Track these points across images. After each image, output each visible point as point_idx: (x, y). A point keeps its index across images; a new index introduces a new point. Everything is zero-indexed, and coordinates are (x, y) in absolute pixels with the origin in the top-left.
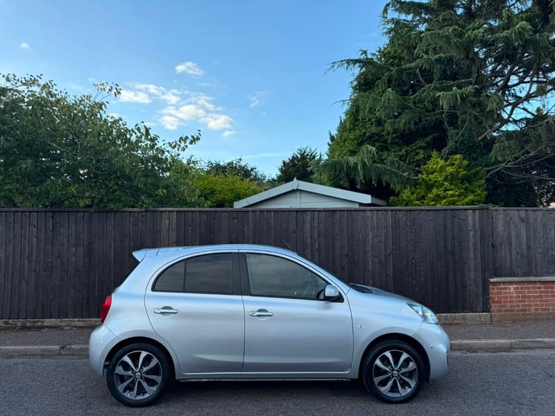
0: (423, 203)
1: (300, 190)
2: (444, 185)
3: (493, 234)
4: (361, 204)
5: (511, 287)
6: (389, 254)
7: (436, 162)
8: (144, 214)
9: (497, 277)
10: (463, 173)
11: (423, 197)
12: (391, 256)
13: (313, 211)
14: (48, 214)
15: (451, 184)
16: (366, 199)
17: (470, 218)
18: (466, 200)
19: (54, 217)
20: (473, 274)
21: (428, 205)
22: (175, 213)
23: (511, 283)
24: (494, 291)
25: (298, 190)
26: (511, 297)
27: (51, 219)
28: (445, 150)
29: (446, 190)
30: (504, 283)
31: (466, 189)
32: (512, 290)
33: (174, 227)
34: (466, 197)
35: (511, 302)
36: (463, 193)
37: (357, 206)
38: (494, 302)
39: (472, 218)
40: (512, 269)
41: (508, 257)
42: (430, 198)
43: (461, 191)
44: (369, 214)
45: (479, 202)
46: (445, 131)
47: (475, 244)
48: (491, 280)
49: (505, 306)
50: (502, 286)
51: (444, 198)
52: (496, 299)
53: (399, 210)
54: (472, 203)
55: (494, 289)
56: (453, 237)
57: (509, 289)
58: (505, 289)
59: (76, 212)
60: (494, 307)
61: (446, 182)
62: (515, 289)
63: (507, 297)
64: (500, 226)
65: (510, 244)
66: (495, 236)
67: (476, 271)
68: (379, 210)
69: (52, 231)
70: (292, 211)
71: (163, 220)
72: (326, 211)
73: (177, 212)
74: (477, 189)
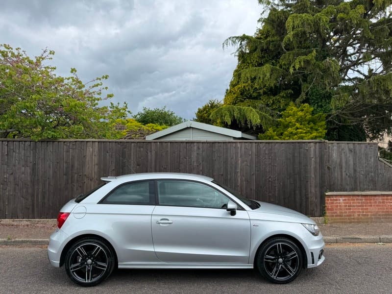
0: (280, 138)
1: (192, 128)
2: (295, 125)
3: (329, 160)
4: (235, 138)
5: (340, 198)
6: (253, 174)
7: (292, 108)
8: (74, 143)
9: (331, 191)
10: (309, 116)
11: (282, 134)
12: (254, 175)
13: (198, 143)
14: (4, 142)
15: (301, 124)
16: (238, 134)
17: (312, 149)
18: (311, 136)
19: (9, 145)
20: (313, 189)
21: (284, 139)
22: (97, 143)
23: (341, 196)
24: (328, 203)
25: (190, 127)
26: (340, 206)
27: (6, 147)
28: (298, 100)
29: (297, 128)
30: (336, 196)
31: (311, 128)
32: (341, 201)
33: (96, 153)
34: (311, 133)
35: (341, 209)
36: (309, 131)
37: (232, 140)
38: (328, 209)
40: (342, 185)
41: (339, 176)
42: (286, 134)
43: (308, 129)
44: (239, 145)
45: (320, 137)
47: (315, 168)
48: (327, 194)
49: (336, 212)
50: (334, 198)
51: (296, 134)
52: (330, 208)
53: (261, 143)
54: (316, 138)
55: (328, 200)
56: (300, 163)
57: (339, 200)
58: (336, 200)
59: (25, 141)
60: (328, 213)
61: (297, 123)
62: (344, 200)
63: (337, 206)
64: (334, 155)
65: (341, 168)
66: (330, 161)
67: (316, 187)
68: (246, 143)
69: (7, 155)
70: (183, 143)
71: (88, 148)
72: (208, 143)
73: (99, 142)
74: (320, 128)
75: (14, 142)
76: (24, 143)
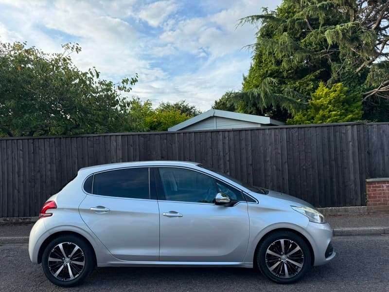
0: (312, 122)
1: (217, 117)
2: (328, 107)
3: (368, 144)
4: (262, 125)
5: (384, 185)
6: (285, 162)
7: (322, 90)
8: (98, 138)
9: (372, 177)
10: (343, 97)
11: (313, 118)
12: (286, 163)
13: (224, 131)
14: (30, 140)
15: (334, 106)
16: (266, 120)
17: (350, 132)
18: (347, 118)
19: (34, 143)
20: (352, 176)
21: (316, 123)
22: (120, 137)
23: (384, 182)
24: (370, 190)
25: (214, 117)
26: (384, 193)
27: (32, 145)
28: (329, 81)
29: (330, 111)
30: (378, 182)
31: (346, 110)
32: (385, 188)
33: (120, 147)
34: (346, 116)
35: (384, 197)
36: (343, 113)
37: (259, 126)
38: (370, 197)
39: (351, 133)
40: (384, 171)
41: (381, 162)
42: (318, 118)
43: (343, 111)
44: (267, 131)
45: (357, 119)
46: (329, 67)
47: (353, 153)
48: (368, 180)
49: (379, 201)
50: (377, 185)
51: (329, 117)
52: (372, 195)
53: (292, 128)
54: (352, 120)
55: (370, 187)
56: (336, 148)
57: (383, 187)
58: (379, 187)
59: (49, 138)
60: (370, 202)
61: (330, 104)
62: (387, 187)
63: (380, 194)
64: (374, 137)
65: (383, 152)
66: (370, 145)
67: (355, 173)
68: (276, 129)
69: (33, 153)
70: (208, 132)
71: (112, 142)
72: (234, 131)
73: (122, 135)
74: (355, 109)
75: (39, 140)
76: (48, 140)
